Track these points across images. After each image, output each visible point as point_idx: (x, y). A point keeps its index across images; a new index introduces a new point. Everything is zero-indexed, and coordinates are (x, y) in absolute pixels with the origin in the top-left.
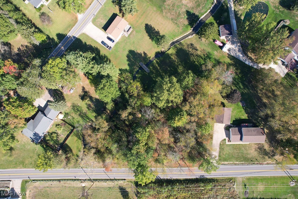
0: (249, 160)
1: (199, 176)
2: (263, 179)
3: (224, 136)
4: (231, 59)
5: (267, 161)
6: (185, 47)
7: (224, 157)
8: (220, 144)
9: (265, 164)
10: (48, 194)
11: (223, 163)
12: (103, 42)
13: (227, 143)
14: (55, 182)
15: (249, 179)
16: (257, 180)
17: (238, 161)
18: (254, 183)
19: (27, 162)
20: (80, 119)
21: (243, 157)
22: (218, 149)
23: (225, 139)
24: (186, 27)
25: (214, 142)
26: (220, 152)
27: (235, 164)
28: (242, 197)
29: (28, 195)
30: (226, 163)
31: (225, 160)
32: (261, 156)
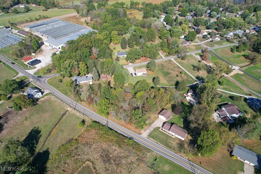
0: (167, 145)
1: (130, 137)
2: (171, 163)
3: (161, 126)
4: (189, 104)
5: (181, 154)
7: (153, 135)
8: (155, 128)
9: (179, 155)
10: (51, 103)
11: (150, 138)
13: (160, 130)
14: (60, 100)
15: (161, 157)
16: (167, 161)
17: (160, 143)
18: (163, 162)
19: (60, 88)
21: (166, 142)
22: (152, 129)
23: (160, 128)
24: (173, 85)
25: (153, 125)
26: (152, 132)
27: (158, 144)
28: (148, 165)
29: (45, 97)
30: (152, 139)
31: (153, 137)
32: (179, 149)
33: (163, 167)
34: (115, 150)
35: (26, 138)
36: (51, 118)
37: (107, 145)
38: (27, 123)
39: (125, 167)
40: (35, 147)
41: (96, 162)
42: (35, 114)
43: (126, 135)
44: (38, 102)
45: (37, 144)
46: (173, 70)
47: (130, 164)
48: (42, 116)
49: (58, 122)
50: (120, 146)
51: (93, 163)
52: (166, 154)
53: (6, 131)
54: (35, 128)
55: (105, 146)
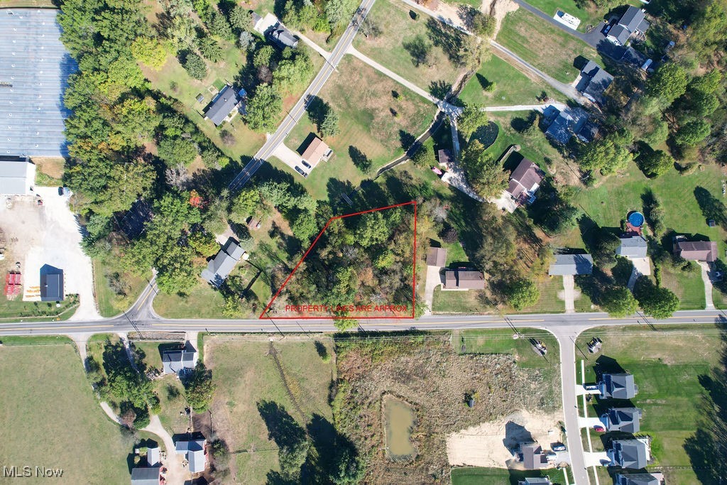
0: (466, 310)
2: (484, 332)
3: (439, 281)
4: (452, 191)
5: (488, 311)
6: (398, 175)
7: (439, 305)
8: (434, 290)
9: (486, 315)
10: (228, 350)
11: (437, 312)
12: (297, 168)
13: (442, 289)
14: (238, 336)
15: (467, 332)
16: (476, 332)
17: (454, 311)
18: (473, 336)
19: (203, 311)
20: (269, 260)
21: (461, 306)
22: (431, 296)
23: (440, 285)
24: (399, 150)
25: (427, 288)
26: (434, 300)
27: (452, 314)
28: (458, 352)
29: (205, 350)
30: (441, 313)
31: (440, 309)
32: (482, 305)
33: (476, 342)
34: (407, 362)
35: (267, 424)
36: (262, 374)
37: (391, 362)
38: (241, 408)
39: (434, 374)
40: (296, 424)
41: (394, 389)
42: (232, 389)
43: (403, 329)
44: (208, 367)
45: (293, 420)
46: (374, 94)
47: (437, 366)
48: (247, 382)
49: (282, 372)
50: (409, 354)
51: (391, 392)
52: (470, 324)
53: (230, 438)
54: (258, 404)
55: (390, 365)
